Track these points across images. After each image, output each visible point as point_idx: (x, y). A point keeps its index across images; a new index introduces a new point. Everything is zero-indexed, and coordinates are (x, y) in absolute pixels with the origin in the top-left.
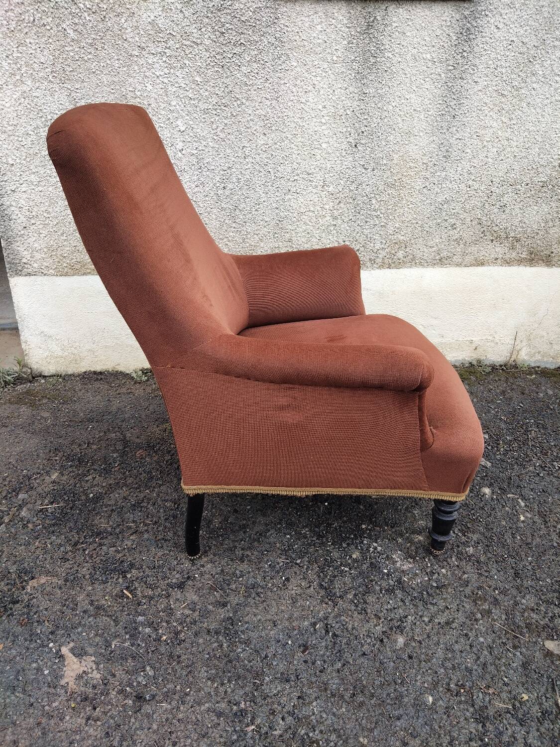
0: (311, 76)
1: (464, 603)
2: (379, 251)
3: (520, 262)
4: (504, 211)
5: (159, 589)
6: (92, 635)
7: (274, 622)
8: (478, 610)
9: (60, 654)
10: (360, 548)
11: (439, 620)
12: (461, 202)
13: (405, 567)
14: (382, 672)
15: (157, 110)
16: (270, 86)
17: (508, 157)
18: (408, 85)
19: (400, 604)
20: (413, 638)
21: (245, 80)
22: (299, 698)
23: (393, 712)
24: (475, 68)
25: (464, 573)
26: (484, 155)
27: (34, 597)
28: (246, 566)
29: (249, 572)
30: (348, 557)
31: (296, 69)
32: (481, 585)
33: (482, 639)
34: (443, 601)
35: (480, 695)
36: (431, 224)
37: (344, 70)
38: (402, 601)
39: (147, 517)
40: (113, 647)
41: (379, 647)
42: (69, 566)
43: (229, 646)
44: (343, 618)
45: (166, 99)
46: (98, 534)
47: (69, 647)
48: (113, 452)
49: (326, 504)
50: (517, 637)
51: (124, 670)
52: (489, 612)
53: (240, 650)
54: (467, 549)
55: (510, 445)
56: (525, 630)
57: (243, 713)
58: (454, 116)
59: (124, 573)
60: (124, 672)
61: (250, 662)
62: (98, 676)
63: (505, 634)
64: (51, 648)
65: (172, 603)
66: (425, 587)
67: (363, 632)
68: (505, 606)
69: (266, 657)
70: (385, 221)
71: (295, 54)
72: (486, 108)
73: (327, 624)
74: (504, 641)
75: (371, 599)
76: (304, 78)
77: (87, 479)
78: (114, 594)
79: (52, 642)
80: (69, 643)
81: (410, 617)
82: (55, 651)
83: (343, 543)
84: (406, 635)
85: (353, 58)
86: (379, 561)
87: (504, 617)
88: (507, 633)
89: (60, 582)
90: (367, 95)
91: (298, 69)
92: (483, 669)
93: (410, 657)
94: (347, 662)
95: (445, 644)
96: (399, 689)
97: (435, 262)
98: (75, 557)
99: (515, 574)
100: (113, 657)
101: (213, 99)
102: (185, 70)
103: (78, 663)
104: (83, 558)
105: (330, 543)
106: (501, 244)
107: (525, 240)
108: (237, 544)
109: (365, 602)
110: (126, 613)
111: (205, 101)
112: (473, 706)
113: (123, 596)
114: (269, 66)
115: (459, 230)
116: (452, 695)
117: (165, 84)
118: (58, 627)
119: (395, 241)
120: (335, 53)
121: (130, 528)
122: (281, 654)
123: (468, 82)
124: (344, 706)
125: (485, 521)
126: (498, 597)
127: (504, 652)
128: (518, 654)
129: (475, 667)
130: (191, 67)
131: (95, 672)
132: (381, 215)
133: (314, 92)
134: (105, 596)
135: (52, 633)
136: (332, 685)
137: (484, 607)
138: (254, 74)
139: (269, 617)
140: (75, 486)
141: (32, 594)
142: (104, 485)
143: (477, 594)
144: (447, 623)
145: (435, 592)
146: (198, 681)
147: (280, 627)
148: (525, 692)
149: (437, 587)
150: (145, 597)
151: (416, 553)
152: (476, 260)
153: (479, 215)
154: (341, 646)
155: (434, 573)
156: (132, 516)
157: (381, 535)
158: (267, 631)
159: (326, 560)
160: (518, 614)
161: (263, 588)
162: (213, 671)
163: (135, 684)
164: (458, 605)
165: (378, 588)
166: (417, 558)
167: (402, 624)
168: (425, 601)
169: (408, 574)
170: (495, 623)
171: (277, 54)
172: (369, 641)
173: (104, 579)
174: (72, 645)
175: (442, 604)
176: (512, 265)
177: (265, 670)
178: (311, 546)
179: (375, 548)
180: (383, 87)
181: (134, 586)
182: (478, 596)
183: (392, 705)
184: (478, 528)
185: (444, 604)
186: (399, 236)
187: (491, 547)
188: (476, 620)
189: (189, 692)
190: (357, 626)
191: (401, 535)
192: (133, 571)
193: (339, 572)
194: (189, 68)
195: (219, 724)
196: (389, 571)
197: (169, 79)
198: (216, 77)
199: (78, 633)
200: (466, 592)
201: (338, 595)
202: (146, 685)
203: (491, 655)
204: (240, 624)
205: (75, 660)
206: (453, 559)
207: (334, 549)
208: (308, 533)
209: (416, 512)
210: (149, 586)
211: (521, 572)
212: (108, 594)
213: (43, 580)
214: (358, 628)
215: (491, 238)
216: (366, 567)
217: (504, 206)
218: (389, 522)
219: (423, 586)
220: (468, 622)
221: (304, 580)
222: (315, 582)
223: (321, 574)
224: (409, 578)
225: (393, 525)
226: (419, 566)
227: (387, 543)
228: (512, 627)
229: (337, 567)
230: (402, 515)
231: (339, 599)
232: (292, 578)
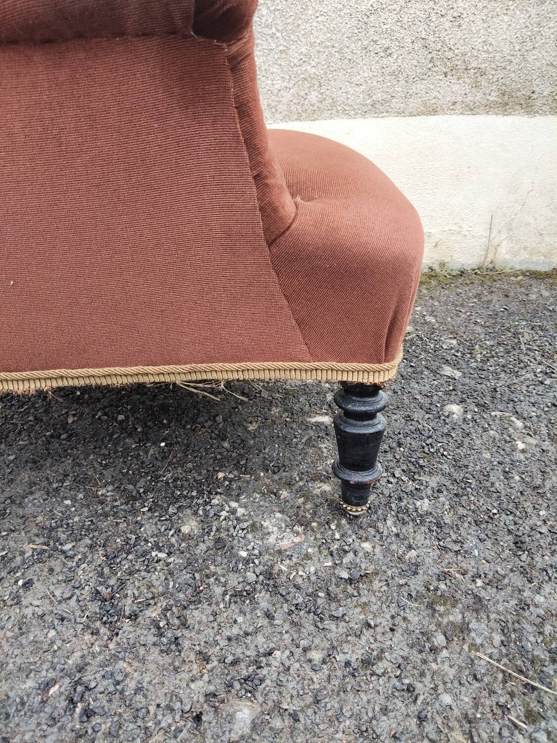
1: (408, 611)
2: (281, 92)
3: (489, 108)
4: (459, 26)
8: (439, 625)
10: (201, 513)
11: (348, 656)
12: (395, 12)
13: (285, 544)
19: (263, 622)
20: (277, 707)
25: (410, 547)
30: (172, 532)
32: (446, 570)
33: (447, 699)
34: (359, 609)
36: (355, 48)
38: (269, 616)
41: (188, 736)
44: (121, 664)
49: (163, 444)
50: (534, 688)
52: (464, 629)
54: (418, 503)
55: (491, 351)
63: (505, 682)
66: (323, 583)
67: (158, 698)
68: (498, 613)
70: (285, 44)
74: (502, 700)
75: (195, 615)
81: (277, 653)
83: (171, 507)
84: (261, 699)
86: (235, 534)
87: (497, 638)
88: (507, 678)
95: (357, 716)
97: (365, 109)
99: (516, 543)
105: (146, 509)
106: (459, 79)
107: (493, 72)
109: (184, 625)
115: (395, 57)
119: (302, 76)
125: (452, 454)
126: (483, 594)
127: (506, 733)
132: (278, 34)
137: (451, 618)
143: (436, 589)
144: (367, 663)
145: (344, 591)
149: (350, 581)
151: (314, 514)
152: (424, 104)
153: (424, 32)
155: (346, 552)
157: (250, 487)
159: (126, 541)
160: (530, 628)
164: (393, 617)
165: (218, 590)
166: (314, 524)
167: (259, 671)
168: (319, 611)
169: (290, 557)
170: (478, 654)
172: (167, 721)
175: (357, 616)
176: (478, 113)
178: (106, 516)
179: (233, 512)
182: (439, 593)
184: (440, 466)
185: (362, 617)
186: (309, 67)
187: (465, 498)
188: (434, 650)
190: (150, 683)
191: (289, 484)
193: (145, 563)
196: (250, 554)
200: (412, 587)
201: (127, 614)
206: (389, 522)
207: (150, 518)
208: (110, 494)
209: (323, 446)
211: (527, 539)
214: (151, 688)
215: (444, 70)
216: (205, 548)
217: (459, 16)
218: (271, 465)
219: (319, 581)
220: (416, 657)
221: (64, 584)
222: (87, 588)
223: (106, 570)
224: (292, 564)
225: (276, 470)
226: (315, 539)
227: (257, 500)
228: (519, 663)
229: (145, 553)
230: (298, 452)
231: (128, 621)
232: (38, 580)
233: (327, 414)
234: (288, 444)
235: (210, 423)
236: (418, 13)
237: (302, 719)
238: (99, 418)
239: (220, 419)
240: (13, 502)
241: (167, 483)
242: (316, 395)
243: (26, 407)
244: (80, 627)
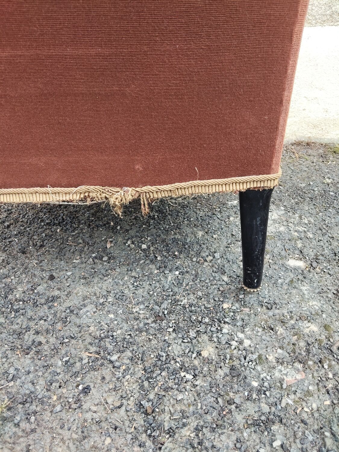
10: (215, 340)
13: (289, 379)
28: (28, 361)
29: (29, 373)
30: (194, 355)
49: (177, 273)
83: (190, 330)
86: (246, 364)
105: (171, 330)
108: (32, 324)
151: (308, 351)
157: (252, 320)
159: (159, 357)
161: (42, 403)
169: (295, 393)
178: (141, 332)
179: (241, 342)
191: (283, 322)
193: (176, 381)
201: (166, 429)
207: (175, 339)
208: (141, 312)
209: (304, 288)
216: (222, 374)
218: (264, 302)
219: (321, 418)
221: (114, 393)
222: (132, 398)
223: (146, 384)
224: (297, 399)
225: (269, 306)
226: (313, 377)
227: (259, 334)
229: (175, 372)
230: (284, 292)
231: (167, 436)
232: (94, 387)
233: (301, 259)
234: (275, 283)
235: (210, 258)
238: (129, 246)
239: (217, 255)
240: (72, 311)
241: (184, 307)
242: (288, 241)
243: (76, 232)
244: (129, 437)
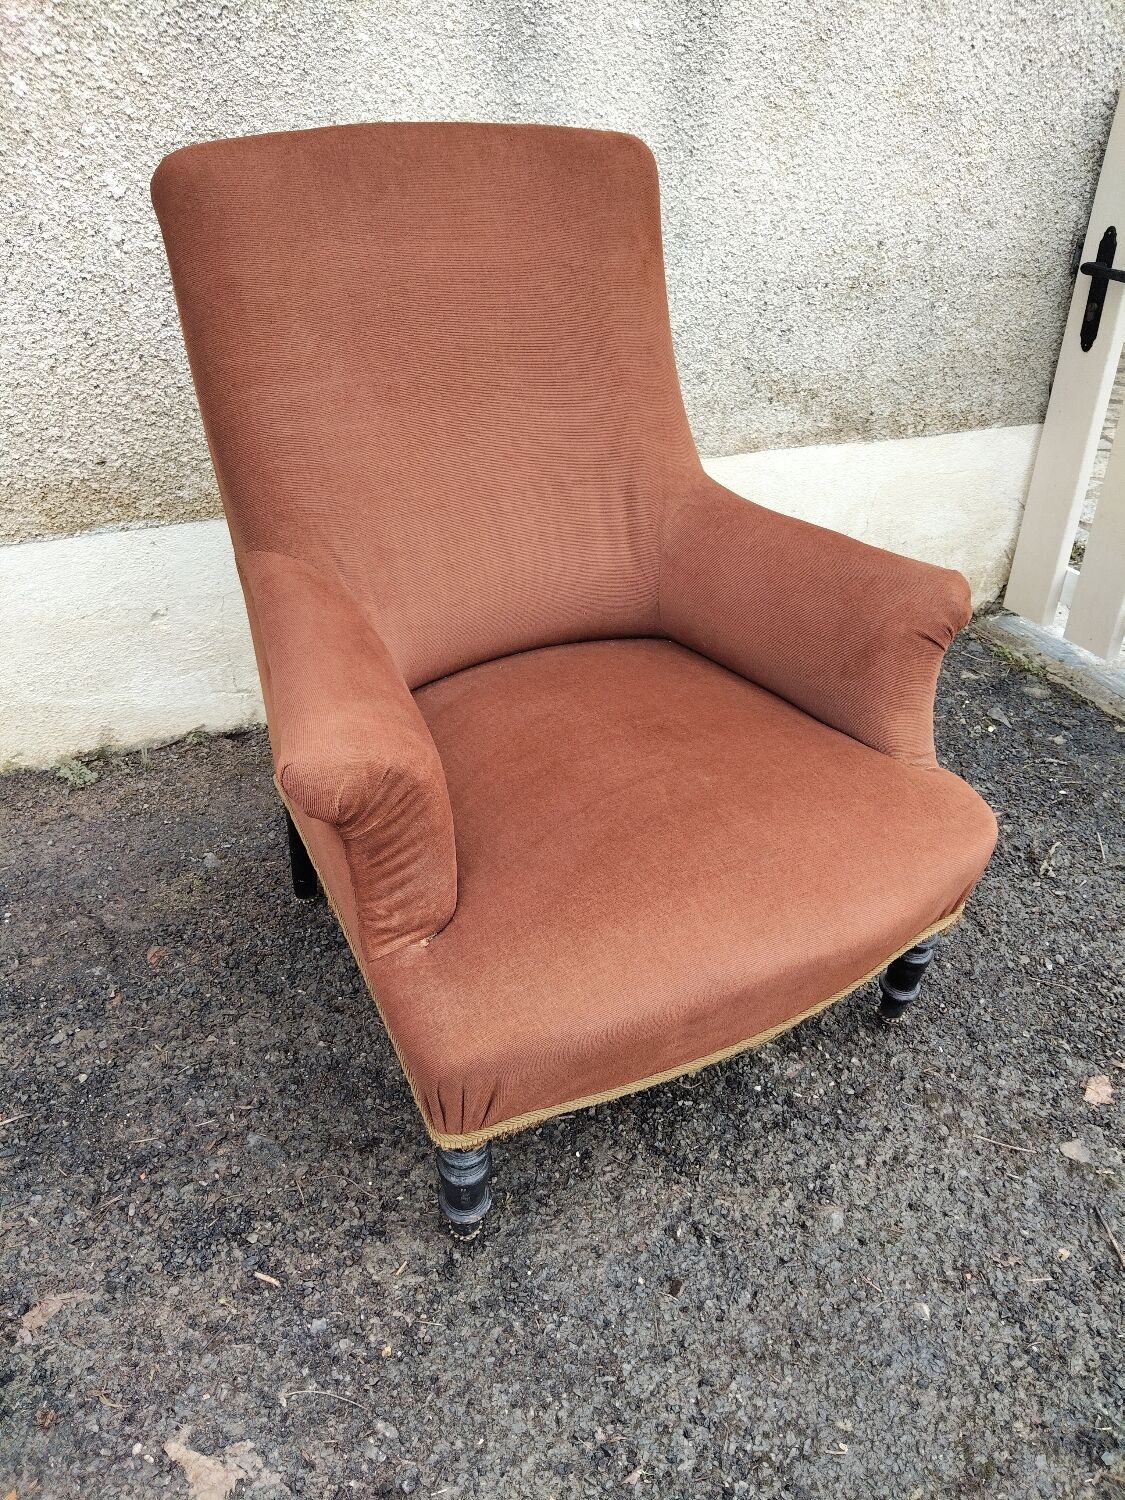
0: (402, 66)
1: (911, 1112)
3: (819, 436)
5: (332, 1249)
6: (225, 1392)
7: (595, 1249)
9: (166, 1461)
11: (883, 1157)
12: (713, 328)
13: (790, 1072)
14: (828, 1286)
15: (48, 147)
16: (312, 88)
17: (792, 233)
18: (601, 86)
19: (808, 1145)
20: (852, 1206)
21: (256, 73)
22: (700, 1384)
23: (875, 1355)
24: (725, 51)
25: (889, 1055)
26: (749, 230)
27: (47, 1353)
31: (367, 49)
32: (925, 1070)
33: (963, 1173)
34: (875, 1118)
35: (999, 1274)
37: (471, 53)
38: (808, 1137)
39: (237, 1096)
40: (284, 1405)
41: (802, 1239)
42: (102, 1255)
43: (525, 1324)
44: (718, 1202)
45: (69, 119)
46: (140, 1163)
47: (182, 1440)
48: (88, 963)
50: (1017, 1152)
51: (327, 1446)
53: (550, 1326)
56: (1024, 1136)
57: (606, 1451)
58: (691, 152)
59: (238, 1236)
60: (331, 1450)
61: (579, 1344)
62: (276, 1479)
63: (997, 1152)
64: (141, 1457)
65: (372, 1271)
66: (836, 1101)
67: (765, 1220)
68: (976, 1100)
69: (607, 1324)
71: (364, 14)
72: (748, 133)
73: (694, 1226)
74: (999, 1164)
76: (386, 71)
77: (54, 1041)
78: (234, 1288)
79: (137, 1439)
80: (177, 1428)
81: (833, 1166)
82: (152, 1460)
84: (839, 1202)
85: (488, 26)
86: (741, 1071)
87: (982, 1120)
88: (998, 1149)
89: (97, 1298)
90: (522, 107)
91: (374, 49)
92: (986, 1226)
93: (862, 1242)
94: (757, 1286)
96: (868, 1309)
98: (106, 1231)
99: (969, 1035)
100: (293, 1425)
101: (184, 120)
102: (107, 44)
103: (219, 1466)
104: (128, 1227)
106: (786, 405)
107: (827, 393)
110: (280, 1321)
111: (165, 124)
112: (994, 1296)
113: (257, 1287)
114: (307, 40)
116: (955, 1290)
117: (59, 80)
118: (138, 1401)
120: (449, 12)
121: (207, 1131)
122: (632, 1309)
123: (713, 80)
124: (787, 1372)
126: (960, 1087)
127: (1007, 1184)
128: (1029, 1181)
129: (972, 1227)
130: (122, 38)
131: (266, 1472)
133: (411, 101)
134: (215, 1297)
135: (129, 1419)
136: (749, 1339)
137: (945, 1112)
138: (275, 61)
139: (580, 1242)
140: (32, 1065)
141: (39, 1347)
142: (102, 1045)
143: (925, 1089)
144: (898, 1159)
145: (857, 1106)
146: (494, 1417)
147: (610, 1255)
148: (1061, 1243)
149: (857, 1096)
150: (306, 1275)
152: (744, 439)
153: (746, 351)
154: (736, 1258)
155: (841, 1070)
156: (200, 1102)
158: (589, 1272)
160: (1002, 1108)
161: (546, 1186)
162: (517, 1387)
163: (364, 1467)
164: (901, 1119)
165: (758, 1125)
166: (804, 1048)
167: (825, 1183)
168: (846, 1126)
169: (800, 1084)
170: (973, 1135)
171: (323, 12)
172: (781, 1233)
173: (198, 1261)
174: (186, 1430)
175: (875, 1125)
176: (807, 444)
177: (615, 1351)
180: (552, 90)
181: (273, 1258)
182: (928, 1092)
183: (866, 1342)
185: (879, 1123)
188: (942, 1139)
189: (485, 1444)
190: (750, 1209)
192: (257, 1225)
194: (117, 39)
195: (569, 1489)
196: (765, 1087)
197: (70, 67)
198: (186, 66)
199: (191, 1400)
200: (906, 1091)
201: (693, 1160)
202: (388, 1461)
203: (989, 1196)
204: (529, 1273)
205: (209, 1462)
206: (862, 1034)
210: (306, 1249)
211: (977, 1029)
212: (223, 1291)
213: (54, 1303)
214: (753, 1213)
215: (769, 395)
217: (789, 330)
219: (832, 1100)
220: (931, 1147)
228: (1003, 1136)
231: (698, 1167)
232: (593, 1149)
236: (741, 328)
237: (874, 1209)
244: (661, 1181)
